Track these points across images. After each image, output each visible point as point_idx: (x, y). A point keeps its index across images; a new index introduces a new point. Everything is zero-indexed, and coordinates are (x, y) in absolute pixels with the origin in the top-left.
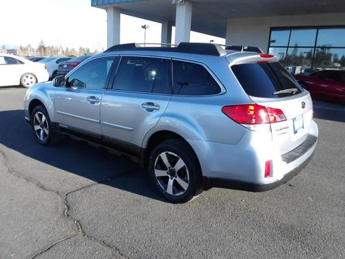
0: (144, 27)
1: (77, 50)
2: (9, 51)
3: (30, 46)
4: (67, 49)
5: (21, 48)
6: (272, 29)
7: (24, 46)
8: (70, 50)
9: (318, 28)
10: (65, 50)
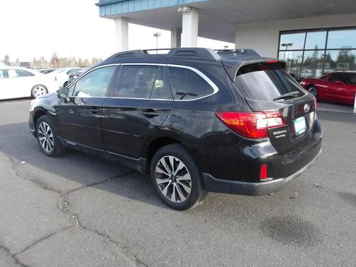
0: (156, 35)
1: (90, 61)
2: (23, 64)
3: (43, 58)
4: (80, 60)
5: (35, 61)
6: (282, 32)
7: (38, 59)
8: (83, 61)
9: (328, 30)
10: (77, 61)
